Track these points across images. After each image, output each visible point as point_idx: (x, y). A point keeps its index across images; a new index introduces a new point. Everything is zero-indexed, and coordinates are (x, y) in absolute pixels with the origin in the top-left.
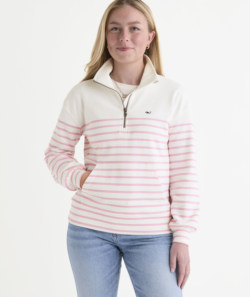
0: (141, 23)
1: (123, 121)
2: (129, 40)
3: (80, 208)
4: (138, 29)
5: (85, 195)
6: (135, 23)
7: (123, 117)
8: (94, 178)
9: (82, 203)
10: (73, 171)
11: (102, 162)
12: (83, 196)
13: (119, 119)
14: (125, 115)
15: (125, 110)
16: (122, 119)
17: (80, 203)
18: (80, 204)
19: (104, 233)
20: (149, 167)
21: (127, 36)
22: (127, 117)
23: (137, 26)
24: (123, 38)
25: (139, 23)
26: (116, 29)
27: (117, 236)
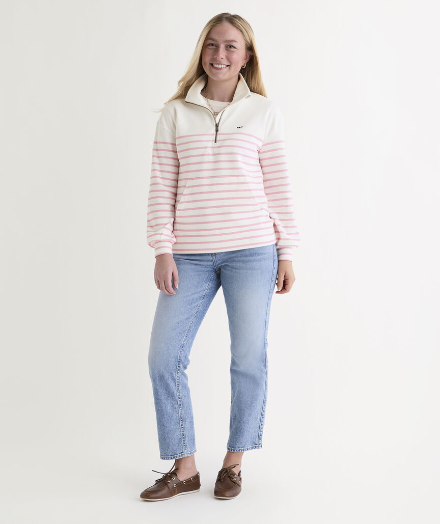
0: (238, 41)
1: (215, 136)
2: (224, 57)
4: (235, 48)
6: (232, 41)
7: (215, 133)
13: (211, 135)
14: (217, 130)
15: (217, 126)
16: (213, 135)
20: (241, 179)
21: (222, 53)
22: (219, 133)
23: (234, 44)
24: (219, 56)
25: (235, 41)
26: (212, 45)
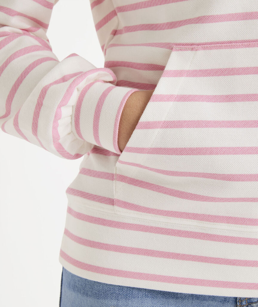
3: (116, 220)
5: (132, 172)
8: (171, 104)
9: (118, 201)
10: (82, 84)
11: (192, 46)
12: (123, 178)
17: (111, 202)
18: (110, 207)
19: (204, 300)
27: (252, 303)
